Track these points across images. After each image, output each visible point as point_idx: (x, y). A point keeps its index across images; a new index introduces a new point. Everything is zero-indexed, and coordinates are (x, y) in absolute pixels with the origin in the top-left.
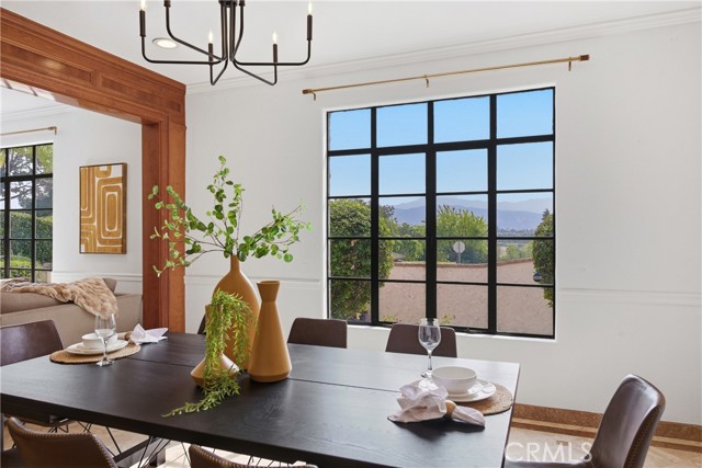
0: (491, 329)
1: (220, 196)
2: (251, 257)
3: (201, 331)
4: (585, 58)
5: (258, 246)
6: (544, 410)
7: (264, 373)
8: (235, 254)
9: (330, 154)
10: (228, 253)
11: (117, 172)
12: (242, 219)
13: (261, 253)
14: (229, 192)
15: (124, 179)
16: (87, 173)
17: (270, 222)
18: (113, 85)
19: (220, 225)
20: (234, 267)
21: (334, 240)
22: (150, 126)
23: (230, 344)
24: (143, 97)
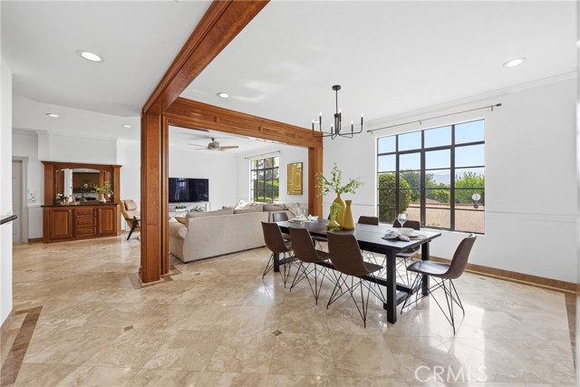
0: (452, 228)
1: (334, 175)
2: (343, 193)
3: (329, 218)
4: (500, 105)
5: (345, 190)
6: (478, 266)
7: (347, 227)
8: (339, 192)
9: (378, 155)
10: (337, 192)
11: (299, 166)
12: (341, 181)
13: (346, 192)
14: (337, 174)
15: (302, 168)
16: (290, 166)
17: (349, 182)
18: (300, 137)
19: (334, 183)
20: (339, 196)
21: (381, 190)
22: (311, 149)
23: (337, 217)
24: (310, 140)
